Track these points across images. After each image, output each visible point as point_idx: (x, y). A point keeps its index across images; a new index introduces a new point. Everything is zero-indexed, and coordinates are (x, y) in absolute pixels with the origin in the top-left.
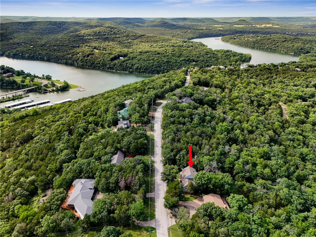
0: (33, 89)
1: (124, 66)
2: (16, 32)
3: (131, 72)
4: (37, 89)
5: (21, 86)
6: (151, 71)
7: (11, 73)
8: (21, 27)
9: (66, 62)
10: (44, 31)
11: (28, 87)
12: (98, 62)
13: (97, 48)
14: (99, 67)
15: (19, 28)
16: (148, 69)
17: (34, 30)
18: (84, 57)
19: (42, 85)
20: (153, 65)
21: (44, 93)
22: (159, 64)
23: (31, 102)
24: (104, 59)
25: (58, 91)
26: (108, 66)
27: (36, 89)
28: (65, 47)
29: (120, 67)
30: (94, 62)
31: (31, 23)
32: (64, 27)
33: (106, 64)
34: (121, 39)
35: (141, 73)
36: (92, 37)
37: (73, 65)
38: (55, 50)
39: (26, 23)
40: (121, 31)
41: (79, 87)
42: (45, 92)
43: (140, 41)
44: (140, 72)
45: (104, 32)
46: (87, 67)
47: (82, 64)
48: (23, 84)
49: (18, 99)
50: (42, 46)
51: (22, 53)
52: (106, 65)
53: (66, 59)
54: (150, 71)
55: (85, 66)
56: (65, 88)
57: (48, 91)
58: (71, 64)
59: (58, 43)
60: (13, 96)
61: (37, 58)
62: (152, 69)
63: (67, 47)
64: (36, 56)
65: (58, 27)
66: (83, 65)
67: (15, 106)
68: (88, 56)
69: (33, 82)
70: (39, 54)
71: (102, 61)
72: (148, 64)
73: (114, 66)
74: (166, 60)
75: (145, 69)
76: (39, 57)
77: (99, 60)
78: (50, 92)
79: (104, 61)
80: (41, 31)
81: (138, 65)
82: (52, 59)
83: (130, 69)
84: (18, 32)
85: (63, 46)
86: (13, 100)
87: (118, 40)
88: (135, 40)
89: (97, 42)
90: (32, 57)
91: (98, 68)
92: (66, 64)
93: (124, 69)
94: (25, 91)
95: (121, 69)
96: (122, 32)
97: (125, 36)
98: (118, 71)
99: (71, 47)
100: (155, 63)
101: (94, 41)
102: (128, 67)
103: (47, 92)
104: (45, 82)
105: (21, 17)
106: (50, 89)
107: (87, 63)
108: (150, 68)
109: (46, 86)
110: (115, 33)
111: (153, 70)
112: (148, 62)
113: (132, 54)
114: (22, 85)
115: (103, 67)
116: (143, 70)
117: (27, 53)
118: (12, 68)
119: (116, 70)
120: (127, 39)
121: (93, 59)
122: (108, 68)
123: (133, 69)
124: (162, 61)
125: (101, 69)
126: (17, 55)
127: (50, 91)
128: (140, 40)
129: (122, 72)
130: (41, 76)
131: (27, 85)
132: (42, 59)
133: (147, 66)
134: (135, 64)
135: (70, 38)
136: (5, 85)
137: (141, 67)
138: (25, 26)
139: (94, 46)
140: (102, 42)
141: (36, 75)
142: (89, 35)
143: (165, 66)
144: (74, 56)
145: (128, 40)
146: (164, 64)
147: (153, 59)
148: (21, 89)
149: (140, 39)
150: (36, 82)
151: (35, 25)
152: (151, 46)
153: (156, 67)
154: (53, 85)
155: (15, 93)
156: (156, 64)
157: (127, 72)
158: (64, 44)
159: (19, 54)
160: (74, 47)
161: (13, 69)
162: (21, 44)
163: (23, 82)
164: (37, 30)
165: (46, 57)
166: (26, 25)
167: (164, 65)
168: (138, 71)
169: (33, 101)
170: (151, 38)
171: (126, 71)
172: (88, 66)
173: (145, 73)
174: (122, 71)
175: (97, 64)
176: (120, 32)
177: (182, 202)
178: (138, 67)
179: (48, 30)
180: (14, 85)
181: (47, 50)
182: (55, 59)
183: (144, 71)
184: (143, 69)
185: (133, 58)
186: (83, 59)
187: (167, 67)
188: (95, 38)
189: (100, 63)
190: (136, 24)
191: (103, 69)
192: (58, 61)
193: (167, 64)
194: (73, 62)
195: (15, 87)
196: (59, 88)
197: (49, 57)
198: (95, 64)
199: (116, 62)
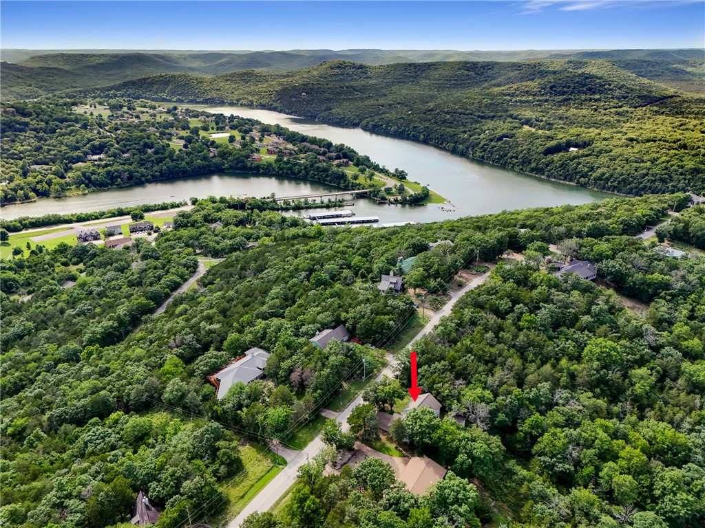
0: (366, 193)
1: (571, 168)
2: (399, 82)
3: (582, 186)
4: (372, 195)
5: (350, 184)
6: (636, 188)
7: (345, 160)
8: (410, 73)
9: (454, 147)
10: (445, 82)
11: (359, 189)
12: (514, 155)
13: (532, 123)
14: (514, 165)
15: (405, 75)
16: (627, 182)
17: (429, 79)
18: (491, 140)
19: (383, 189)
20: (647, 174)
21: (380, 203)
22: (666, 174)
23: (349, 217)
24: (529, 149)
25: (405, 204)
26: (533, 165)
27: (370, 195)
28: (466, 116)
29: (560, 171)
30: (506, 152)
31: (429, 66)
32: (490, 73)
33: (531, 160)
34: (603, 104)
35: (608, 190)
36: (531, 98)
37: (464, 155)
38: (444, 121)
39: (420, 66)
40: (610, 85)
41: (445, 202)
42: (383, 202)
43: (656, 112)
44: (604, 188)
45: (563, 87)
46: (491, 163)
47: (481, 154)
48: (354, 181)
49: (335, 206)
50: (425, 113)
51: (388, 124)
52: (530, 163)
53: (456, 143)
54: (631, 189)
55: (487, 159)
56: (420, 200)
57: (387, 201)
58: (462, 152)
59: (457, 107)
60: (330, 201)
61: (408, 135)
62: (641, 183)
63: (470, 116)
64: (408, 130)
65: (476, 74)
66: (483, 157)
67: (324, 218)
68: (500, 139)
69: (371, 179)
70: (414, 127)
71: (524, 152)
72: (634, 172)
73: (547, 165)
74: (693, 166)
75: (619, 182)
76: (413, 133)
77: (520, 149)
78: (391, 203)
79: (529, 153)
80: (440, 82)
81: (605, 170)
82: (431, 139)
83: (581, 177)
84: (403, 82)
85: (464, 114)
86: (328, 207)
87: (592, 106)
88: (641, 108)
89: (539, 110)
90: (401, 133)
91: (512, 167)
92: (454, 152)
93: (567, 175)
94: (352, 194)
95: (561, 175)
96: (611, 87)
97: (617, 98)
98: (553, 180)
99: (479, 117)
100: (656, 170)
101: (534, 106)
102: (580, 172)
103: (385, 203)
104: (392, 183)
105: (424, 53)
106: (392, 199)
107: (492, 154)
108: (635, 181)
109: (388, 191)
110: (590, 90)
111: (641, 185)
112: (635, 164)
113: (604, 142)
114: (353, 183)
115: (521, 167)
116: (615, 184)
117: (394, 124)
118: (353, 151)
119: (548, 176)
120: (620, 104)
121: (507, 146)
122: (532, 170)
123: (589, 179)
124: (678, 166)
125: (517, 169)
126: (378, 126)
127: (390, 201)
128: (655, 108)
129: (561, 182)
130: (392, 171)
131: (360, 184)
132: (415, 139)
133: (628, 175)
134: (598, 167)
135: (484, 99)
136: (329, 179)
137: (611, 176)
138: (416, 72)
139: (526, 119)
140: (551, 108)
141: (386, 168)
142: (527, 92)
143: (682, 181)
144: (473, 137)
145: (621, 107)
146: (681, 174)
147: (653, 161)
148: (349, 190)
149: (656, 105)
150: (376, 182)
151: (436, 69)
152: (681, 125)
153: (654, 181)
154: (401, 190)
155: (336, 195)
156: (657, 174)
157: (572, 183)
158: (467, 109)
159: (382, 125)
160: (482, 117)
161: (355, 152)
162: (395, 107)
163: (356, 177)
164: (435, 79)
165: (424, 135)
166: (419, 70)
167: (681, 177)
168: (600, 184)
169: (354, 215)
170: (693, 106)
171: (571, 180)
172: (493, 162)
173: (616, 192)
174: (561, 179)
175: (512, 157)
176: (607, 86)
177: (370, 449)
178: (604, 174)
179: (455, 80)
180: (342, 181)
181: (430, 121)
182: (437, 141)
183: (615, 187)
184: (614, 181)
185: (600, 152)
186: (486, 145)
187: (689, 183)
188: (538, 101)
189: (519, 157)
190: (675, 66)
191: (522, 169)
192: (441, 144)
193: (688, 177)
194: (467, 148)
195: (342, 185)
196: (408, 198)
197: (429, 135)
198: (507, 158)
199: (556, 157)
